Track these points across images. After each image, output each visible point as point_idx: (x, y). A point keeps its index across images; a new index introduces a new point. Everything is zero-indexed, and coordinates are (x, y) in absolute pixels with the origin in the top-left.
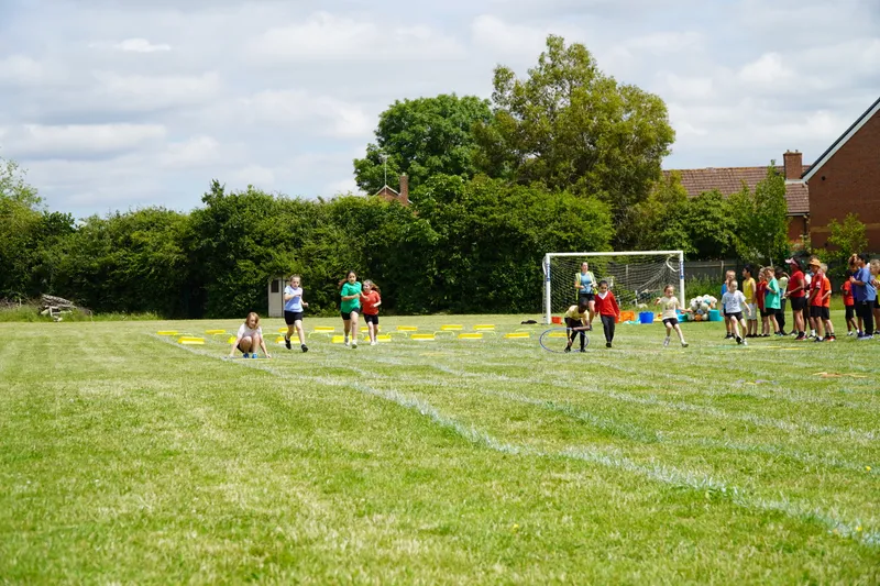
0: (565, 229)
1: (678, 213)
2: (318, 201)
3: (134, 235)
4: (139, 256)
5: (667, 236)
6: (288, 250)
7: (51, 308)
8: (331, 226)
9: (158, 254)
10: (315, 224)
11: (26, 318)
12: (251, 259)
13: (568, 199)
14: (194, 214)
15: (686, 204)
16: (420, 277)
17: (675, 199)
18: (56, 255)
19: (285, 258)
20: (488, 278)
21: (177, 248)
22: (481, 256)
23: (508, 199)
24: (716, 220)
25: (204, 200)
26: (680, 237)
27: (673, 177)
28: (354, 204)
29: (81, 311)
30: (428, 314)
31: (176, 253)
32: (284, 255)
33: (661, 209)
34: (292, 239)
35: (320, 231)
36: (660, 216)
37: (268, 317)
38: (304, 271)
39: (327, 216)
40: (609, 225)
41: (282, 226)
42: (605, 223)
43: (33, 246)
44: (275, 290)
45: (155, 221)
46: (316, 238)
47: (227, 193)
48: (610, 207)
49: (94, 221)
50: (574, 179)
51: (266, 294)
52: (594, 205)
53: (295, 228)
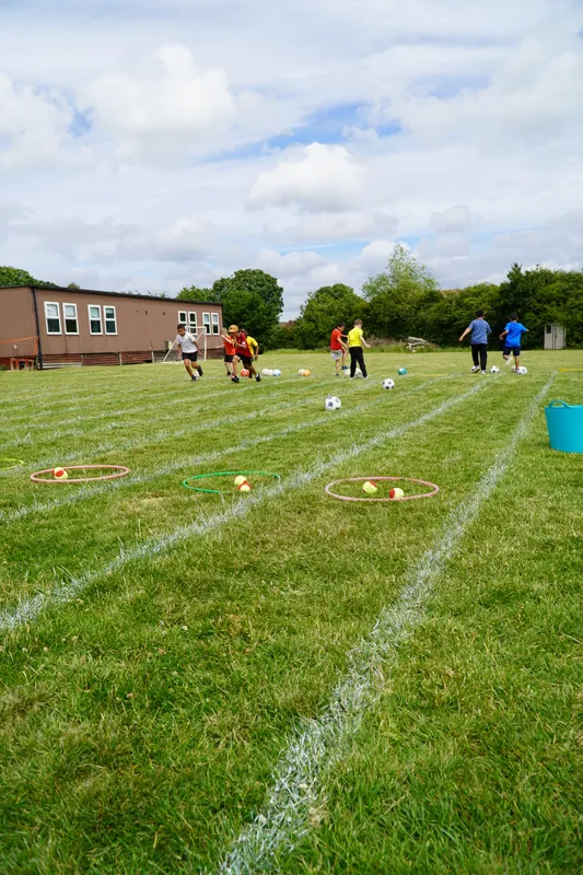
3: (466, 300)
4: (468, 312)
6: (558, 305)
7: (410, 345)
10: (578, 288)
11: (398, 350)
12: (534, 312)
14: (501, 286)
18: (429, 315)
19: (552, 310)
25: (508, 276)
29: (431, 345)
32: (554, 309)
34: (562, 298)
37: (543, 349)
38: (566, 319)
41: (553, 289)
43: (418, 309)
44: (549, 331)
45: (478, 292)
46: (576, 297)
47: (523, 272)
49: (448, 293)
51: (543, 334)
53: (564, 291)
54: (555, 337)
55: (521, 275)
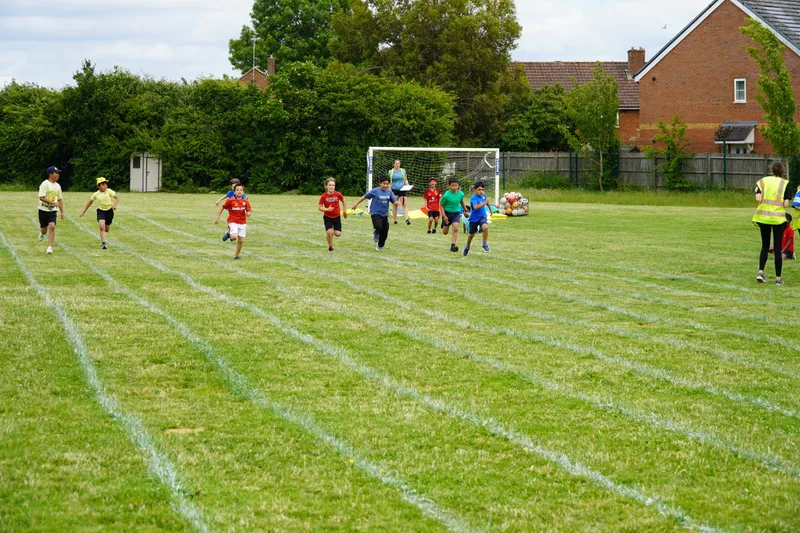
0: (409, 118)
1: (522, 104)
2: (181, 82)
3: (7, 109)
5: (510, 126)
6: (149, 127)
8: (190, 107)
9: (29, 127)
10: (176, 104)
12: (116, 135)
13: (413, 88)
14: (65, 91)
15: (531, 96)
16: (271, 157)
17: (519, 90)
19: (143, 134)
20: (336, 160)
21: (46, 122)
22: (329, 140)
23: (357, 87)
24: (555, 112)
25: (75, 77)
26: (522, 127)
27: (520, 69)
28: (215, 86)
30: (278, 193)
31: (44, 126)
32: (146, 133)
33: (505, 99)
34: (155, 117)
35: (181, 111)
36: (505, 106)
37: (128, 190)
38: (164, 148)
39: (187, 97)
40: (452, 114)
41: (142, 104)
42: (447, 112)
44: (137, 165)
45: (24, 96)
46: (176, 117)
47: (97, 73)
48: (455, 98)
50: (423, 69)
51: (128, 169)
52: (438, 95)
53: (156, 107)
54: (147, 174)
55: (95, 79)
